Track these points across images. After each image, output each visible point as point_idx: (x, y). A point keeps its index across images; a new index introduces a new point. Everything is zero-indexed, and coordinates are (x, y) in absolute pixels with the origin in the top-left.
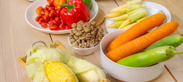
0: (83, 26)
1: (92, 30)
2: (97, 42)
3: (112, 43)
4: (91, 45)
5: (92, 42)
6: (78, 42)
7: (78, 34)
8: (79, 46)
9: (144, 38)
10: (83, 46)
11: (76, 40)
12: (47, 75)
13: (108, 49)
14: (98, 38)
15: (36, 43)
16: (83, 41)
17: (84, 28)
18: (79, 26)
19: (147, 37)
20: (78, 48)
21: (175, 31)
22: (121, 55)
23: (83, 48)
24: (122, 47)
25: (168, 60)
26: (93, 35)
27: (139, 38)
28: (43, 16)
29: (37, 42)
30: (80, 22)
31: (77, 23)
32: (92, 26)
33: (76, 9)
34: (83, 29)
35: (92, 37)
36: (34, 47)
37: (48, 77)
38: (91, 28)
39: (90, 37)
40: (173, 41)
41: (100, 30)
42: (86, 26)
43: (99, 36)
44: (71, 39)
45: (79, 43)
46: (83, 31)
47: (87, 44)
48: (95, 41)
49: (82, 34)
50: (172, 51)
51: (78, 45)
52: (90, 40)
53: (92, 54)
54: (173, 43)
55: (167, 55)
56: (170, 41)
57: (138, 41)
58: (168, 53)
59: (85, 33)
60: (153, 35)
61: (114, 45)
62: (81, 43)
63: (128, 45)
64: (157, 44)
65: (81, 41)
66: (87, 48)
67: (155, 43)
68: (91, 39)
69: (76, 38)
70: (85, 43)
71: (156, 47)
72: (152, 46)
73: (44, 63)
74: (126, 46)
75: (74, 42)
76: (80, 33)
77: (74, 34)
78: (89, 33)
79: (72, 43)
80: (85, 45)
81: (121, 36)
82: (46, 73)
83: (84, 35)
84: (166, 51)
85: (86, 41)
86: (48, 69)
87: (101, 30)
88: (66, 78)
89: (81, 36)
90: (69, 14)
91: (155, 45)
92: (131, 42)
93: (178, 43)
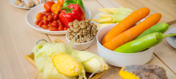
0: (79, 24)
1: (87, 26)
2: (92, 37)
3: (106, 36)
4: (88, 40)
5: (88, 37)
6: (76, 37)
7: (75, 31)
8: (77, 42)
9: (133, 30)
10: (81, 41)
11: (74, 36)
12: (55, 66)
13: (103, 42)
14: (93, 33)
15: (38, 42)
16: (80, 37)
17: (80, 25)
18: (75, 24)
19: (136, 28)
20: (76, 43)
21: (159, 21)
22: (116, 45)
23: (81, 43)
24: (115, 39)
25: (158, 44)
26: (88, 31)
27: (129, 30)
28: (41, 21)
29: (40, 41)
30: (75, 21)
31: (73, 22)
32: (86, 23)
33: (74, 11)
34: (79, 27)
35: (88, 32)
36: (39, 45)
37: (57, 67)
38: (86, 25)
39: (87, 33)
40: (160, 28)
41: (93, 26)
42: (81, 24)
43: (93, 32)
44: (70, 35)
45: (77, 39)
46: (79, 28)
47: (84, 39)
48: (91, 36)
49: (79, 31)
50: (161, 36)
51: (76, 40)
52: (86, 35)
53: (88, 48)
54: (160, 30)
55: (157, 39)
56: (157, 28)
57: (129, 32)
58: (158, 37)
59: (81, 30)
60: (141, 26)
61: (108, 37)
62: (78, 39)
63: (121, 36)
64: (146, 33)
65: (79, 36)
66: (85, 43)
67: (145, 32)
68: (88, 34)
69: (74, 35)
70: (83, 38)
71: (146, 35)
72: (141, 35)
73: (51, 56)
74: (119, 37)
75: (73, 38)
76: (78, 30)
77: (72, 31)
78: (85, 29)
79: (70, 39)
80: (82, 40)
81: (113, 29)
82: (54, 64)
83: (81, 31)
84: (156, 36)
85: (83, 36)
86: (55, 61)
87: (95, 26)
88: (73, 66)
89: (78, 32)
90: (67, 16)
91: (144, 34)
92: (123, 33)
93: (164, 29)
